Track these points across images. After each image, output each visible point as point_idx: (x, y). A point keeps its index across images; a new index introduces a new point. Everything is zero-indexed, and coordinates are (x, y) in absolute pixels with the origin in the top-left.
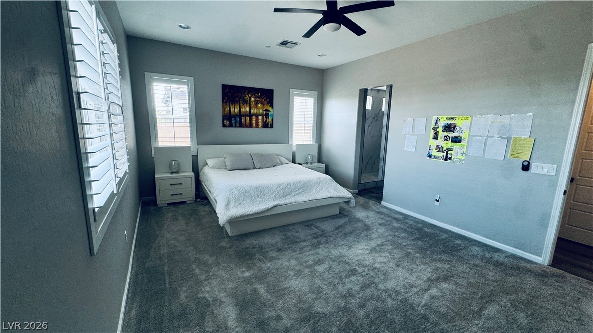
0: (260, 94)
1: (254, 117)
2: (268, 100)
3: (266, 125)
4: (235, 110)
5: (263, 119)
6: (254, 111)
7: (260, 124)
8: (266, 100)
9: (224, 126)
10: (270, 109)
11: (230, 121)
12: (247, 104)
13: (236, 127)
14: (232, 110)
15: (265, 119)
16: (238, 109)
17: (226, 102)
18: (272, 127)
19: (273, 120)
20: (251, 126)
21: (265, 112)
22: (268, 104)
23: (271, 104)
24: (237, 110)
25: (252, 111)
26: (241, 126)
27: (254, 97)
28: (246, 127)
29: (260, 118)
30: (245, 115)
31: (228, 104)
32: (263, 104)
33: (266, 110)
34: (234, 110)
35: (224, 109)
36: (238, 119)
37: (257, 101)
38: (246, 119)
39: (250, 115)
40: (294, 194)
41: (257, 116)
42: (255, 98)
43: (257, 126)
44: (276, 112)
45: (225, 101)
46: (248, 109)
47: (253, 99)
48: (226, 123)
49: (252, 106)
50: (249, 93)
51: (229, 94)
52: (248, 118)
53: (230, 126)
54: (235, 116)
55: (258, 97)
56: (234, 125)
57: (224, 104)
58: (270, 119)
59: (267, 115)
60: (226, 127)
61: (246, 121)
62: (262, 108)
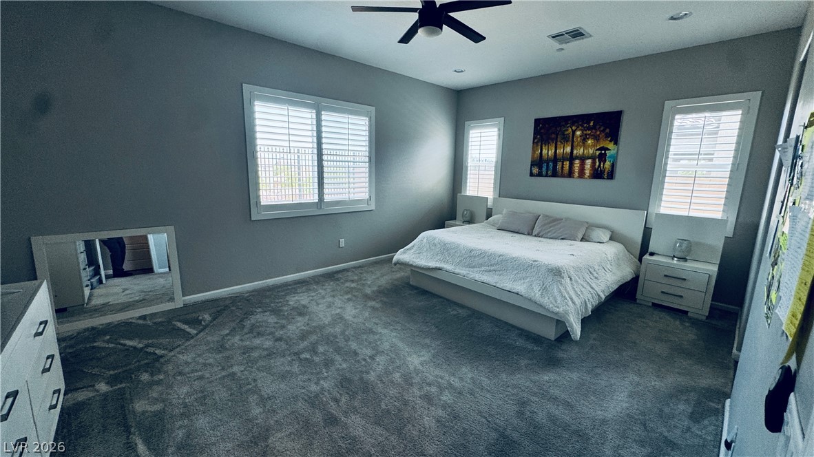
0: (592, 124)
1: (577, 162)
2: (607, 130)
3: (597, 174)
4: (548, 152)
5: (594, 163)
6: (579, 151)
7: (587, 172)
8: (603, 131)
9: (531, 175)
10: (611, 146)
11: (540, 168)
12: (567, 141)
13: (546, 176)
14: (545, 152)
15: (597, 164)
16: (553, 151)
17: (537, 143)
18: (611, 176)
19: (613, 166)
20: (570, 174)
21: (598, 153)
22: (607, 137)
23: (615, 138)
24: (551, 153)
25: (575, 152)
26: (555, 174)
27: (580, 130)
28: (563, 176)
29: (589, 162)
30: (563, 159)
31: (540, 144)
32: (596, 138)
33: (601, 149)
34: (546, 152)
35: (534, 151)
36: (551, 165)
37: (586, 135)
38: (563, 164)
39: (572, 158)
41: (583, 159)
42: (582, 130)
43: (582, 175)
44: (624, 152)
45: (536, 141)
46: (568, 149)
47: (578, 133)
48: (535, 170)
49: (575, 144)
50: (573, 124)
51: (542, 131)
52: (567, 164)
53: (540, 175)
54: (548, 161)
55: (589, 128)
56: (544, 173)
57: (535, 145)
58: (608, 164)
59: (602, 158)
60: (534, 176)
61: (563, 167)
62: (594, 146)
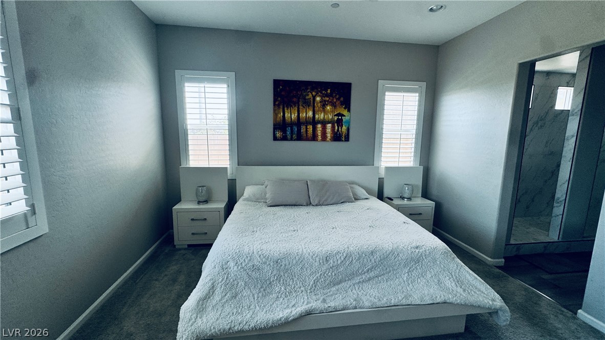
0: (329, 91)
1: (319, 126)
2: (342, 99)
3: (337, 137)
4: (291, 115)
5: (333, 127)
6: (320, 116)
7: (329, 135)
8: (338, 99)
9: (275, 139)
10: (345, 112)
11: (284, 131)
12: (309, 106)
13: (292, 139)
14: (287, 115)
15: (336, 128)
16: (296, 115)
17: (279, 105)
18: (347, 139)
19: (348, 130)
20: (314, 138)
21: (336, 118)
22: (342, 104)
23: (347, 105)
24: (294, 116)
25: (317, 116)
26: (300, 138)
27: (320, 96)
28: (307, 139)
29: (329, 126)
30: (306, 122)
31: (281, 107)
32: (334, 105)
33: (339, 115)
34: (289, 115)
35: (275, 114)
36: (296, 129)
37: (325, 101)
38: (307, 128)
39: (314, 122)
40: (357, 280)
41: (324, 123)
42: (322, 97)
43: (324, 138)
44: (354, 117)
45: (277, 103)
46: (310, 114)
47: (318, 99)
48: (279, 134)
49: (316, 109)
50: (312, 90)
51: (283, 93)
52: (310, 128)
53: (284, 138)
54: (292, 124)
55: (327, 95)
56: (289, 137)
57: (276, 108)
58: (344, 128)
59: (340, 122)
60: (278, 140)
61: (307, 131)
62: (332, 112)
